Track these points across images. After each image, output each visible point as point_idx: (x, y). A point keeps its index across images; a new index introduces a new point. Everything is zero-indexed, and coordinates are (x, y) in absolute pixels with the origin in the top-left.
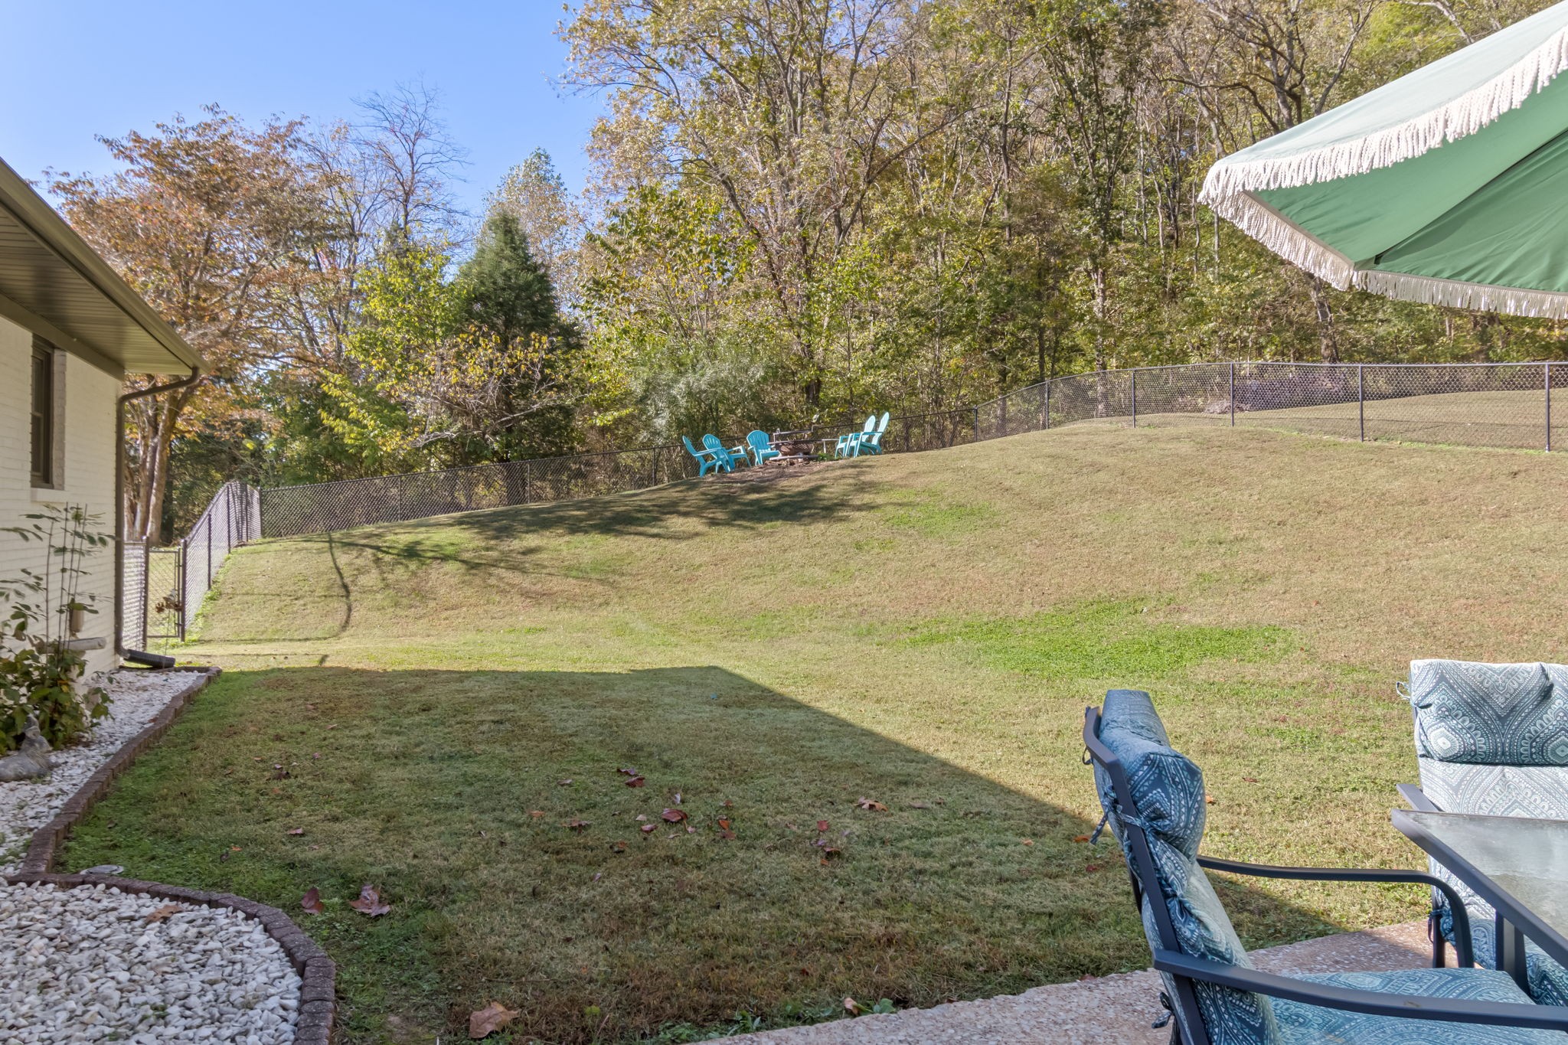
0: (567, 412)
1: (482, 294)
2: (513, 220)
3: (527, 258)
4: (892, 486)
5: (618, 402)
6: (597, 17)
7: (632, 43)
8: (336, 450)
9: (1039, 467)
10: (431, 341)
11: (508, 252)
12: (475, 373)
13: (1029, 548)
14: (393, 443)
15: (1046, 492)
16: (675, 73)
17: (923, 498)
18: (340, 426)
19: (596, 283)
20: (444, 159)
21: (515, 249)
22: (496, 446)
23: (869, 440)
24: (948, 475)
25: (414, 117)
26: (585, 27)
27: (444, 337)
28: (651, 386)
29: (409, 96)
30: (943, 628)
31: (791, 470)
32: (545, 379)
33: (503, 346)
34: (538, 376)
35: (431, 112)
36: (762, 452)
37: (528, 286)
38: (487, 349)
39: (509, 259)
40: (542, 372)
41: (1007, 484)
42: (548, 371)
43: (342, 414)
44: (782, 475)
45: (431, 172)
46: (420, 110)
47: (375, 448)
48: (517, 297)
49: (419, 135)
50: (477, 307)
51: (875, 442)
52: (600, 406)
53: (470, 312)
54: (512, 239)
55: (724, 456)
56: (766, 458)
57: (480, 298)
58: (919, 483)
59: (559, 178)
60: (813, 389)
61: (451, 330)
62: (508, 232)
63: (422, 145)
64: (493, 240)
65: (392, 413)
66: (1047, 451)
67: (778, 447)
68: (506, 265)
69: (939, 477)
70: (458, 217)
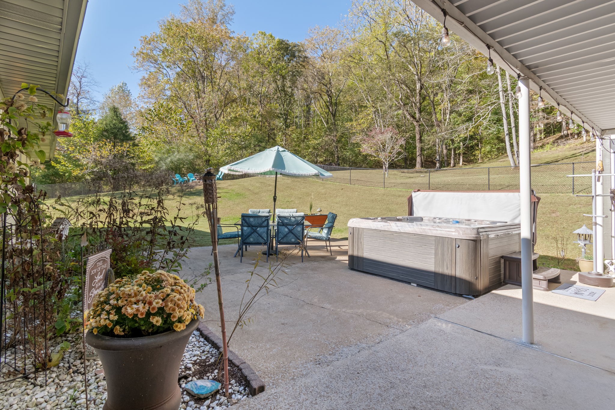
0: (133, 164)
1: (107, 130)
2: (117, 108)
3: (121, 120)
4: (223, 188)
5: (149, 162)
6: (145, 51)
7: (156, 61)
8: (56, 174)
9: (258, 185)
10: (89, 142)
11: (115, 118)
12: (105, 153)
13: (251, 203)
14: (77, 172)
15: (258, 191)
16: (168, 70)
17: (230, 191)
18: (58, 166)
19: (143, 128)
20: (91, 84)
21: (117, 117)
22: (111, 174)
23: (219, 177)
24: (237, 186)
25: (81, 71)
26: (141, 54)
27: (94, 142)
28: (161, 159)
29: (80, 64)
30: (229, 219)
31: (199, 184)
32: (127, 155)
33: (114, 146)
34: (125, 154)
35: (87, 70)
36: (192, 179)
37: (121, 128)
38: (109, 146)
39: (115, 120)
40: (126, 153)
41: (250, 188)
42: (128, 153)
43: (60, 163)
44: (197, 185)
45: (87, 88)
46: (84, 69)
47: (70, 173)
48: (118, 131)
49: (83, 76)
50: (105, 133)
51: (221, 177)
52: (144, 164)
53: (103, 134)
54: (117, 114)
55: (181, 180)
56: (193, 180)
57: (106, 131)
58: (230, 188)
59: (129, 91)
60: (208, 161)
61: (96, 140)
62: (115, 111)
63: (83, 80)
64: (110, 114)
65: (76, 163)
66: (261, 181)
67: (196, 178)
68: (114, 121)
69: (235, 186)
70: (96, 103)
